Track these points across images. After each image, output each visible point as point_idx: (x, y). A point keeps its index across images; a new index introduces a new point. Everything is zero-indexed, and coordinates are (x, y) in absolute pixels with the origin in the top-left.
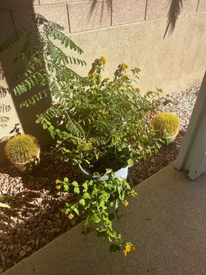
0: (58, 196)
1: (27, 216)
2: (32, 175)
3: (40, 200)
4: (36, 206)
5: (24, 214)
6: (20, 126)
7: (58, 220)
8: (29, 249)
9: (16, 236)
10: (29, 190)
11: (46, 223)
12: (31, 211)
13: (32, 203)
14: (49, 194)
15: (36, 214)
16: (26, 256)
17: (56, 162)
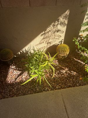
0: (72, 73)
1: (59, 75)
2: (62, 61)
3: (64, 71)
4: (62, 73)
5: (58, 74)
6: (63, 41)
7: (71, 81)
8: (60, 87)
9: (55, 80)
10: (60, 66)
11: (66, 81)
12: (61, 74)
13: (61, 71)
14: (68, 70)
15: (63, 76)
16: (58, 89)
17: (72, 59)
